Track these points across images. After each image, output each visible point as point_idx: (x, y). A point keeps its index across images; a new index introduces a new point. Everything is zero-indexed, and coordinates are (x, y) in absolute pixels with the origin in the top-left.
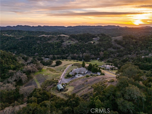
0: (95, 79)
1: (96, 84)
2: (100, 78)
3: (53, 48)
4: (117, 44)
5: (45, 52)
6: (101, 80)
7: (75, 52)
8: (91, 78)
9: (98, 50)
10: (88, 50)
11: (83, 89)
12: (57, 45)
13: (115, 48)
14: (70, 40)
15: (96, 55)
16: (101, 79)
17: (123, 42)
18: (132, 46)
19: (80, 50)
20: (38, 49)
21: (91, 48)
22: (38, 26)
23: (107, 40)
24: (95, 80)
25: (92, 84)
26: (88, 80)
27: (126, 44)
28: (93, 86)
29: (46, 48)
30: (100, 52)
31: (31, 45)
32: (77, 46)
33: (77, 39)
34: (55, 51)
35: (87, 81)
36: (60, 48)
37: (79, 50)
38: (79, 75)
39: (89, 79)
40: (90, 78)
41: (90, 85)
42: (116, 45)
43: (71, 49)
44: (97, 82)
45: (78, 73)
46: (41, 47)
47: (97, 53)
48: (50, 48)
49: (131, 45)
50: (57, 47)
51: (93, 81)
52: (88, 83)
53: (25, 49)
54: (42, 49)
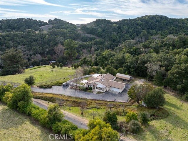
4: (88, 33)
9: (51, 44)
13: (87, 40)
15: (47, 54)
17: (98, 29)
18: (115, 34)
23: (69, 28)
27: (103, 31)
30: (55, 47)
42: (86, 34)
47: (47, 50)
49: (112, 32)
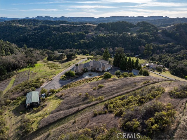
0: (124, 83)
1: (123, 98)
2: (138, 82)
3: (72, 40)
5: (62, 46)
6: (140, 86)
7: (103, 45)
8: (115, 80)
9: (137, 44)
10: (122, 43)
11: (78, 111)
12: (79, 36)
14: (97, 30)
15: (134, 51)
16: (140, 84)
17: (176, 33)
19: (111, 43)
20: (53, 42)
21: (126, 41)
22: (62, 17)
24: (123, 86)
25: (111, 95)
26: (106, 85)
28: (112, 103)
29: (64, 41)
30: (139, 47)
31: (45, 37)
32: (106, 38)
33: (107, 29)
34: (76, 44)
35: (101, 87)
36: (83, 40)
37: (109, 43)
38: (92, 73)
39: (109, 81)
40: (111, 81)
41: (107, 98)
43: (97, 41)
44: (127, 93)
45: (91, 71)
46: (57, 39)
48: (69, 40)
50: (78, 38)
51: (117, 88)
52: (103, 93)
53: (37, 42)
54: (59, 41)
